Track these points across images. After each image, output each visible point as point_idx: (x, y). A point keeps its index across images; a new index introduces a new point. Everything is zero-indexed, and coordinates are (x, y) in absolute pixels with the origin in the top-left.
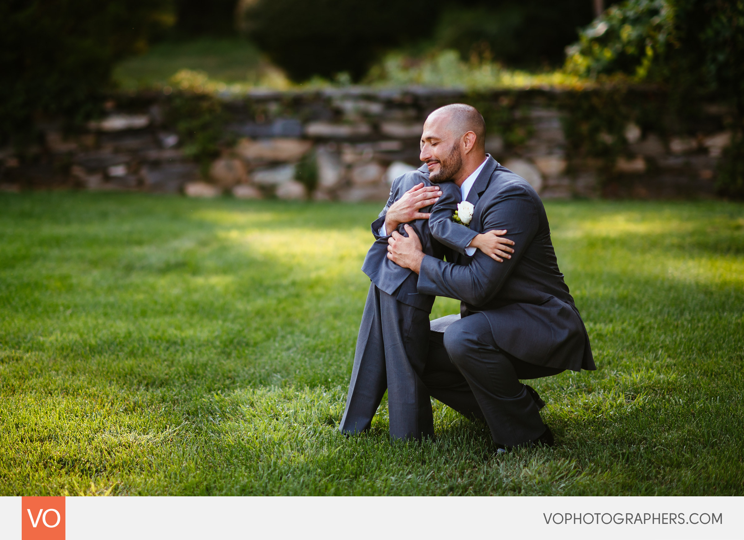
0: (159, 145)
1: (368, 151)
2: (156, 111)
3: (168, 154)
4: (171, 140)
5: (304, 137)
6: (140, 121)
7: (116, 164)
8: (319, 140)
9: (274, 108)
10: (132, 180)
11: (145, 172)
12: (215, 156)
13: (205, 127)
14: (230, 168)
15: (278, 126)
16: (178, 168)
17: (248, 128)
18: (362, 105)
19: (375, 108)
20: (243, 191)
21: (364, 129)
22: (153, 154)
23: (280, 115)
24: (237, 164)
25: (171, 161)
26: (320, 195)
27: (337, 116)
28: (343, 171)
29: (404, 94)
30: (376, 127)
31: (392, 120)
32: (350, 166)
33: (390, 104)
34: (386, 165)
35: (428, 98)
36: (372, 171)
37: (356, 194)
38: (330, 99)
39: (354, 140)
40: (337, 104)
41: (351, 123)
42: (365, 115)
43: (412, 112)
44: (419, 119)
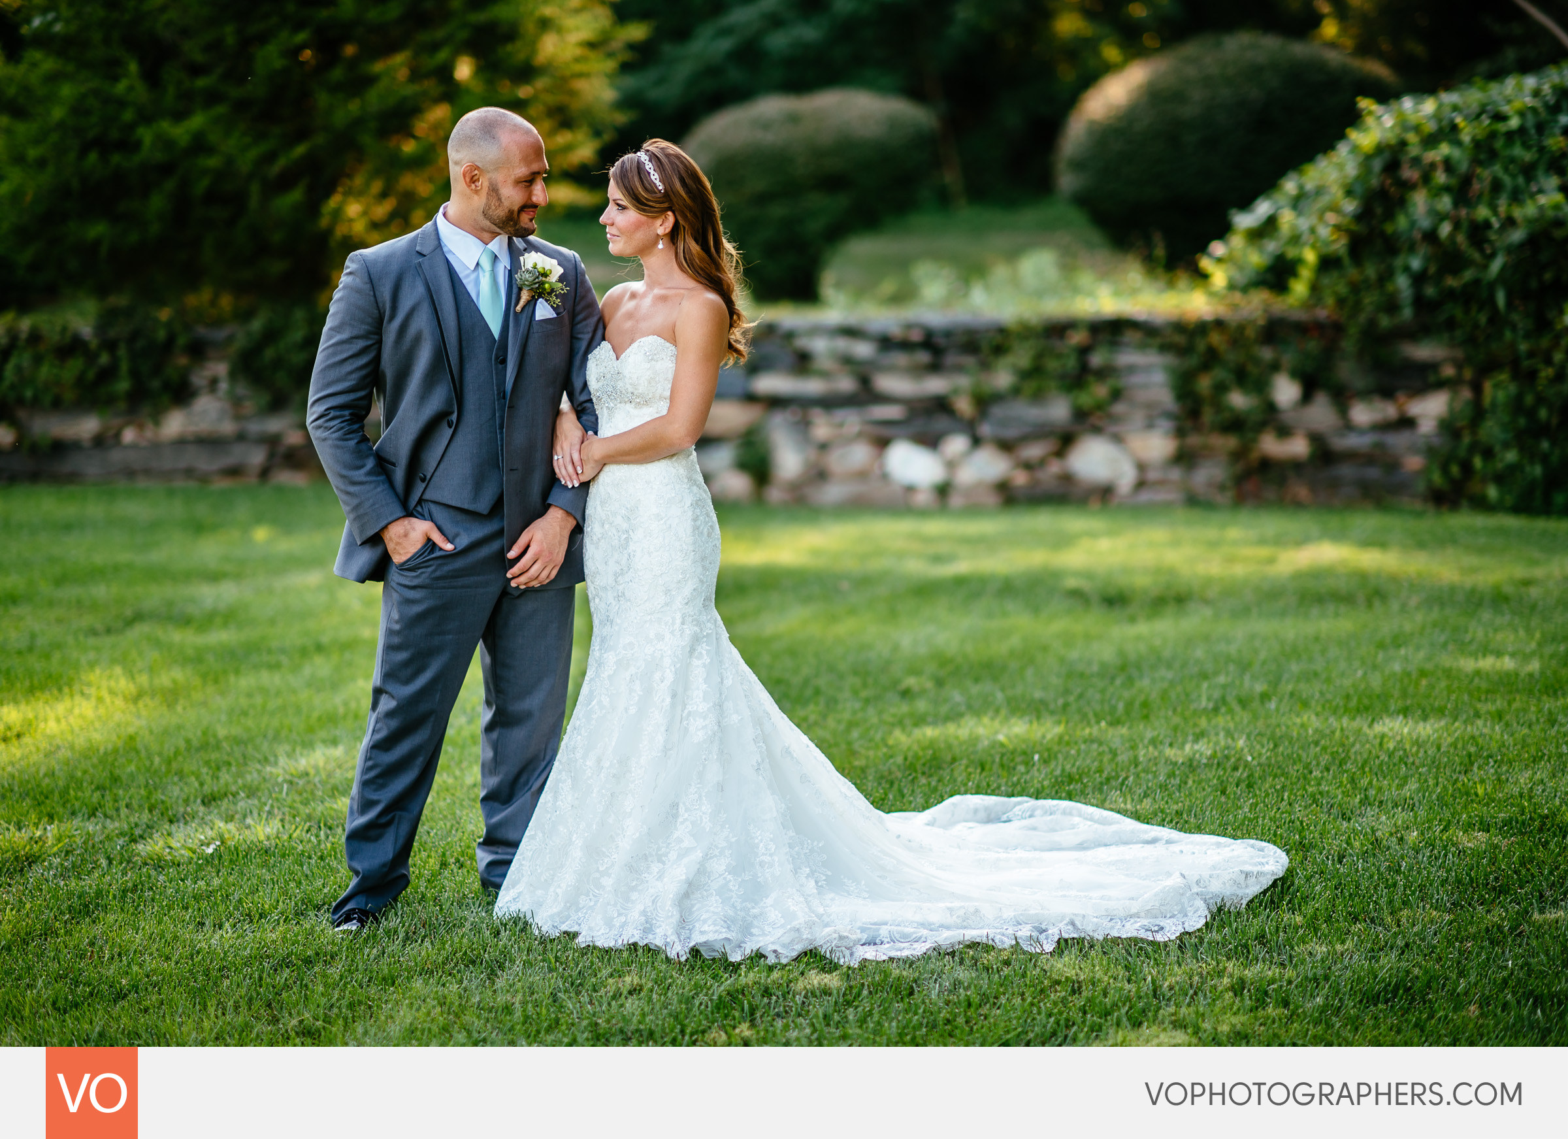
1: (852, 420)
5: (751, 398)
8: (775, 402)
18: (842, 344)
19: (863, 350)
21: (846, 384)
26: (775, 494)
27: (802, 362)
28: (812, 454)
29: (909, 326)
30: (865, 381)
31: (891, 369)
32: (824, 447)
33: (886, 343)
34: (882, 444)
35: (948, 333)
36: (859, 454)
37: (833, 492)
38: (790, 335)
39: (830, 403)
40: (802, 343)
41: (824, 375)
42: (848, 361)
43: (923, 357)
44: (935, 367)
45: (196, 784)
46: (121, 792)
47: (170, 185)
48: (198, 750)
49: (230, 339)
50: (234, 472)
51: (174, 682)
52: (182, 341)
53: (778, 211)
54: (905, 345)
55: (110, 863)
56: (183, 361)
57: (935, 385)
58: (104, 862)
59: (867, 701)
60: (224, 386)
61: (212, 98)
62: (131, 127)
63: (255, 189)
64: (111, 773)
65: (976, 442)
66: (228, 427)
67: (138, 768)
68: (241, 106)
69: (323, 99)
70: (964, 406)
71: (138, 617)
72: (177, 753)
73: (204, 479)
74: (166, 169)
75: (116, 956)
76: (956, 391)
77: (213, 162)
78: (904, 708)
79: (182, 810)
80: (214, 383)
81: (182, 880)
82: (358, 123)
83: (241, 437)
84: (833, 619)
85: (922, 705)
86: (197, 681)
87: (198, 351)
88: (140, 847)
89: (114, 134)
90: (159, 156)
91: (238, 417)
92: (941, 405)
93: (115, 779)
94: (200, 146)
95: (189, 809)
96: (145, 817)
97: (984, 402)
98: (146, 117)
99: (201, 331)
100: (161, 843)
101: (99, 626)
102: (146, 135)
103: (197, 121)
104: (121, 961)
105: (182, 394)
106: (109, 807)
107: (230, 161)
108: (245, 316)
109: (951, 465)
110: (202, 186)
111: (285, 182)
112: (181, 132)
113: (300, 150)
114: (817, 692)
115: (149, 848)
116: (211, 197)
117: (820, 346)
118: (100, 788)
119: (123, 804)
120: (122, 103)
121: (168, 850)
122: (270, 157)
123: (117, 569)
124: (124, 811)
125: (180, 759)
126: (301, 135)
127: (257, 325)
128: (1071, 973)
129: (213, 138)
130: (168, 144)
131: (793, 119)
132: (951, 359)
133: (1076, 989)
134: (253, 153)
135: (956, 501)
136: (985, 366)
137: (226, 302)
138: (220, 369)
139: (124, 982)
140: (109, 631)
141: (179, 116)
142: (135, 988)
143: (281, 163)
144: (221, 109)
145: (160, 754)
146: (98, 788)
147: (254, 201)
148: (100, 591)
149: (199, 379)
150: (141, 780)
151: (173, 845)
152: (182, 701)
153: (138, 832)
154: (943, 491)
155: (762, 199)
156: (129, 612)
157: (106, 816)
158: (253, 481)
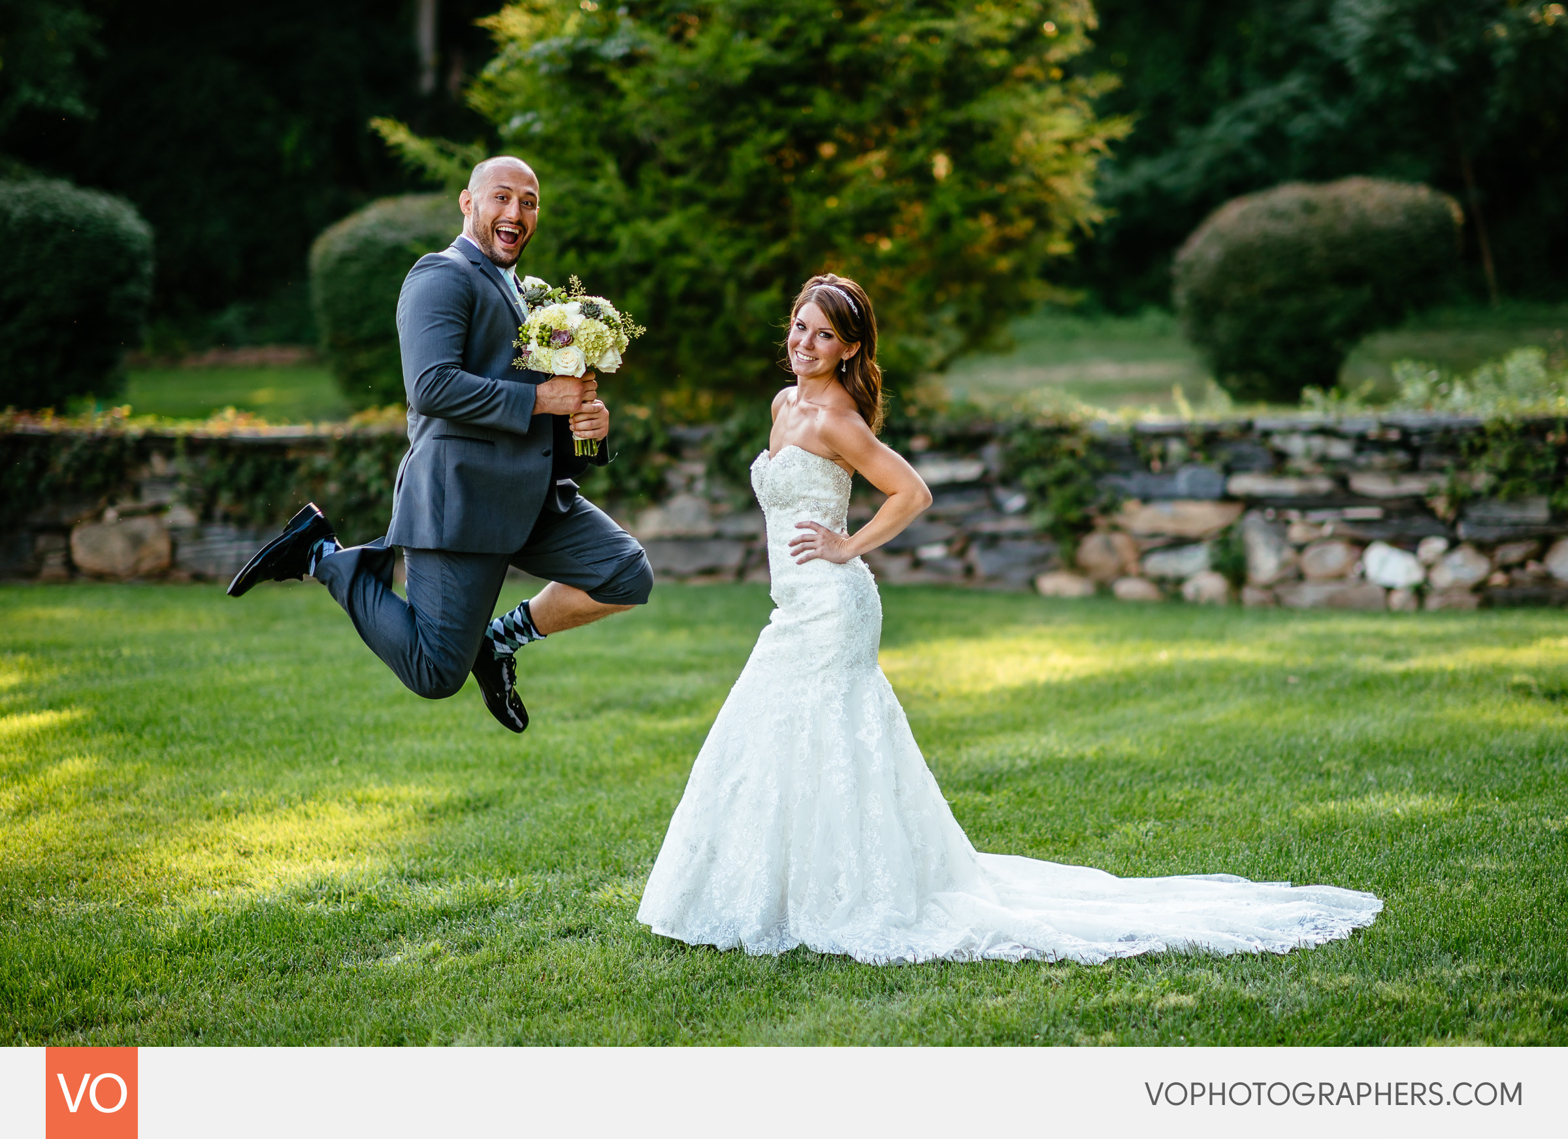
0: (997, 509)
1: (1329, 521)
2: (992, 452)
3: (1012, 525)
4: (1016, 502)
5: (1227, 498)
6: (967, 470)
7: (931, 542)
8: (1251, 503)
9: (1176, 448)
10: (956, 566)
11: (975, 555)
12: (1085, 527)
13: (1064, 480)
14: (1109, 548)
15: (1183, 480)
16: (1027, 548)
17: (1135, 482)
18: (1317, 443)
19: (1340, 449)
20: (1129, 588)
21: (1323, 485)
22: (988, 526)
23: (1189, 461)
24: (1119, 540)
25: (1017, 536)
26: (1250, 595)
27: (1279, 462)
28: (1288, 554)
29: (1385, 426)
30: (1342, 482)
31: (1368, 469)
32: (1300, 548)
33: (1362, 442)
34: (1361, 545)
35: (1425, 433)
36: (1337, 555)
37: (1309, 594)
38: (1267, 434)
39: (1305, 503)
40: (1277, 441)
41: (1301, 475)
42: (1323, 460)
43: (1401, 457)
44: (1412, 468)
45: (647, 846)
46: (578, 852)
47: (647, 284)
48: (651, 818)
49: (708, 438)
50: (709, 571)
51: (635, 760)
52: (659, 441)
53: (1294, 305)
54: (1382, 445)
55: (565, 906)
56: (660, 460)
57: (1413, 485)
58: (558, 906)
59: (1284, 781)
60: (700, 486)
61: (689, 198)
62: (607, 228)
63: (731, 288)
64: (571, 837)
65: (1454, 544)
66: (705, 527)
67: (595, 832)
68: (718, 206)
69: (798, 198)
70: (1441, 506)
71: (606, 705)
72: (631, 822)
73: (681, 577)
74: (644, 269)
75: (564, 978)
76: (1434, 493)
77: (689, 262)
78: (1319, 785)
79: (633, 866)
80: (691, 480)
81: (628, 921)
82: (834, 221)
83: (718, 536)
84: (1273, 710)
85: (1333, 784)
86: (657, 761)
87: (675, 449)
88: (593, 895)
89: (592, 235)
90: (636, 257)
91: (716, 517)
92: (1419, 505)
93: (574, 843)
94: (676, 246)
95: (639, 867)
96: (599, 872)
97: (1461, 503)
98: (623, 218)
99: (681, 431)
100: (612, 892)
101: (568, 714)
102: (623, 235)
103: (674, 221)
104: (568, 982)
105: (658, 493)
106: (567, 862)
107: (706, 261)
108: (722, 414)
109: (1428, 567)
110: (678, 285)
111: (761, 282)
112: (658, 232)
113: (778, 249)
114: (1239, 772)
115: (600, 896)
116: (687, 297)
117: (1296, 445)
118: (561, 849)
119: (579, 862)
120: (600, 204)
121: (617, 898)
122: (747, 256)
123: (587, 660)
124: (579, 867)
125: (635, 825)
126: (780, 233)
127: (733, 425)
128: (1399, 996)
129: (689, 238)
130: (644, 243)
131: (1309, 208)
132: (1425, 460)
133: (1399, 1007)
134: (730, 253)
135: (1433, 602)
136: (1462, 467)
137: (705, 400)
138: (697, 468)
139: (570, 997)
140: (577, 717)
141: (656, 216)
142: (578, 1001)
143: (759, 262)
144: (698, 209)
145: (615, 821)
146: (558, 849)
147: (730, 302)
148: (570, 680)
149: (675, 479)
150: (597, 841)
151: (622, 895)
152: (641, 778)
153: (591, 884)
154: (1420, 592)
155: (1273, 294)
156: (597, 701)
157: (563, 871)
158: (729, 579)
